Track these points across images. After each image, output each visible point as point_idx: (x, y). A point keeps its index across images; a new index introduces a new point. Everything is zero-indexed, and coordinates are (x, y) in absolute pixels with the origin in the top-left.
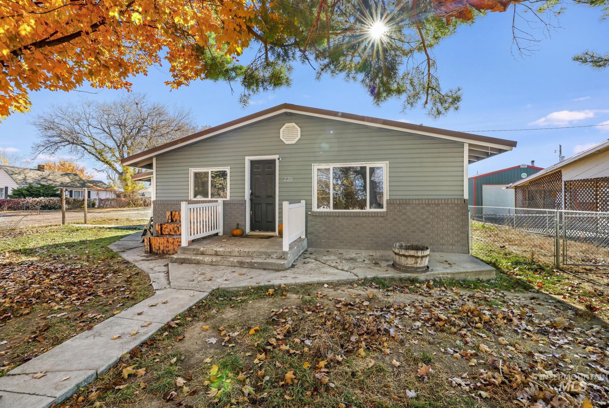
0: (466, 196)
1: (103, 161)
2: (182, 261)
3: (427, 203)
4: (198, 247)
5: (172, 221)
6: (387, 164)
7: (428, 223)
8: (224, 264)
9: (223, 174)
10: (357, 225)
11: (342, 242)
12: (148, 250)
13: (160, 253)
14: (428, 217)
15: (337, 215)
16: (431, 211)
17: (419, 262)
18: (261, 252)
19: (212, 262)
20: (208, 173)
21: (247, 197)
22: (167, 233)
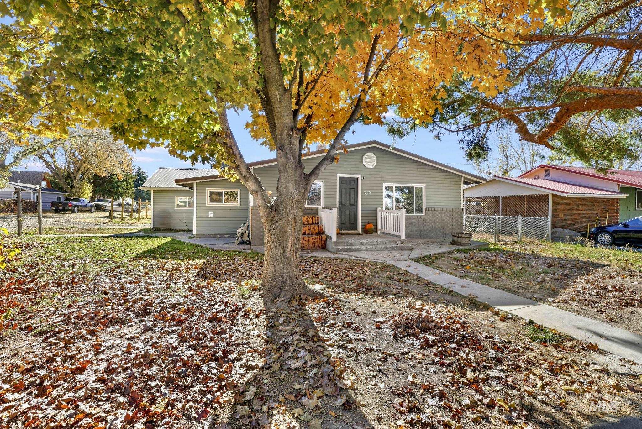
3: (446, 210)
6: (425, 186)
7: (446, 222)
14: (446, 219)
21: (338, 205)
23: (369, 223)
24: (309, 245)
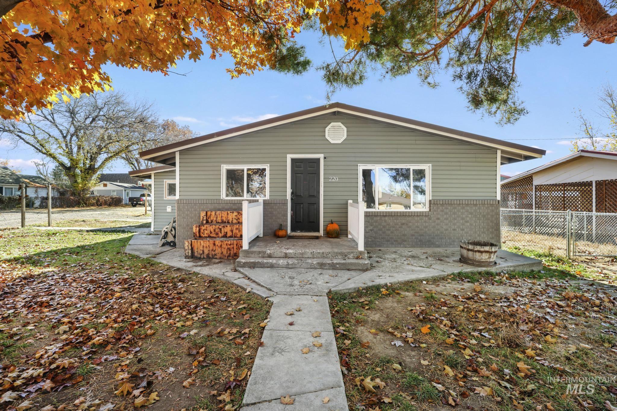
0: (499, 198)
1: (45, 154)
2: (252, 265)
3: (467, 203)
4: (264, 250)
5: (207, 222)
6: (429, 167)
7: (467, 222)
8: (302, 266)
9: (261, 172)
10: (403, 224)
11: (388, 241)
12: (190, 254)
13: (204, 258)
14: (467, 217)
15: (385, 215)
16: (470, 211)
17: (492, 256)
18: (337, 253)
19: (288, 264)
20: (243, 170)
21: (289, 197)
22: (206, 235)
23: (332, 223)
24: (222, 253)
